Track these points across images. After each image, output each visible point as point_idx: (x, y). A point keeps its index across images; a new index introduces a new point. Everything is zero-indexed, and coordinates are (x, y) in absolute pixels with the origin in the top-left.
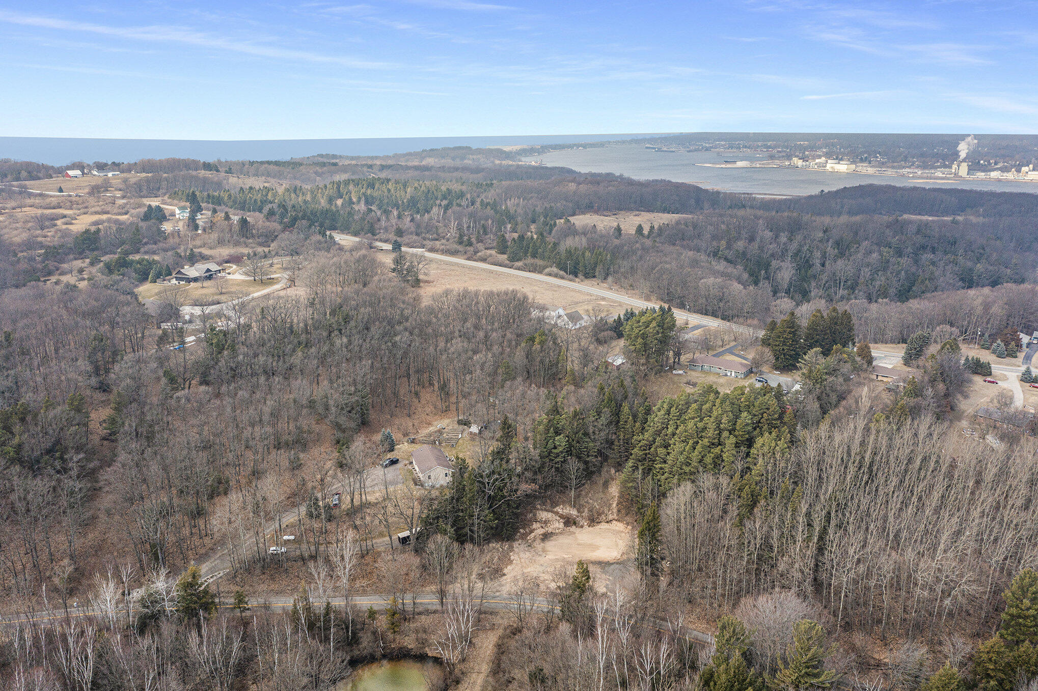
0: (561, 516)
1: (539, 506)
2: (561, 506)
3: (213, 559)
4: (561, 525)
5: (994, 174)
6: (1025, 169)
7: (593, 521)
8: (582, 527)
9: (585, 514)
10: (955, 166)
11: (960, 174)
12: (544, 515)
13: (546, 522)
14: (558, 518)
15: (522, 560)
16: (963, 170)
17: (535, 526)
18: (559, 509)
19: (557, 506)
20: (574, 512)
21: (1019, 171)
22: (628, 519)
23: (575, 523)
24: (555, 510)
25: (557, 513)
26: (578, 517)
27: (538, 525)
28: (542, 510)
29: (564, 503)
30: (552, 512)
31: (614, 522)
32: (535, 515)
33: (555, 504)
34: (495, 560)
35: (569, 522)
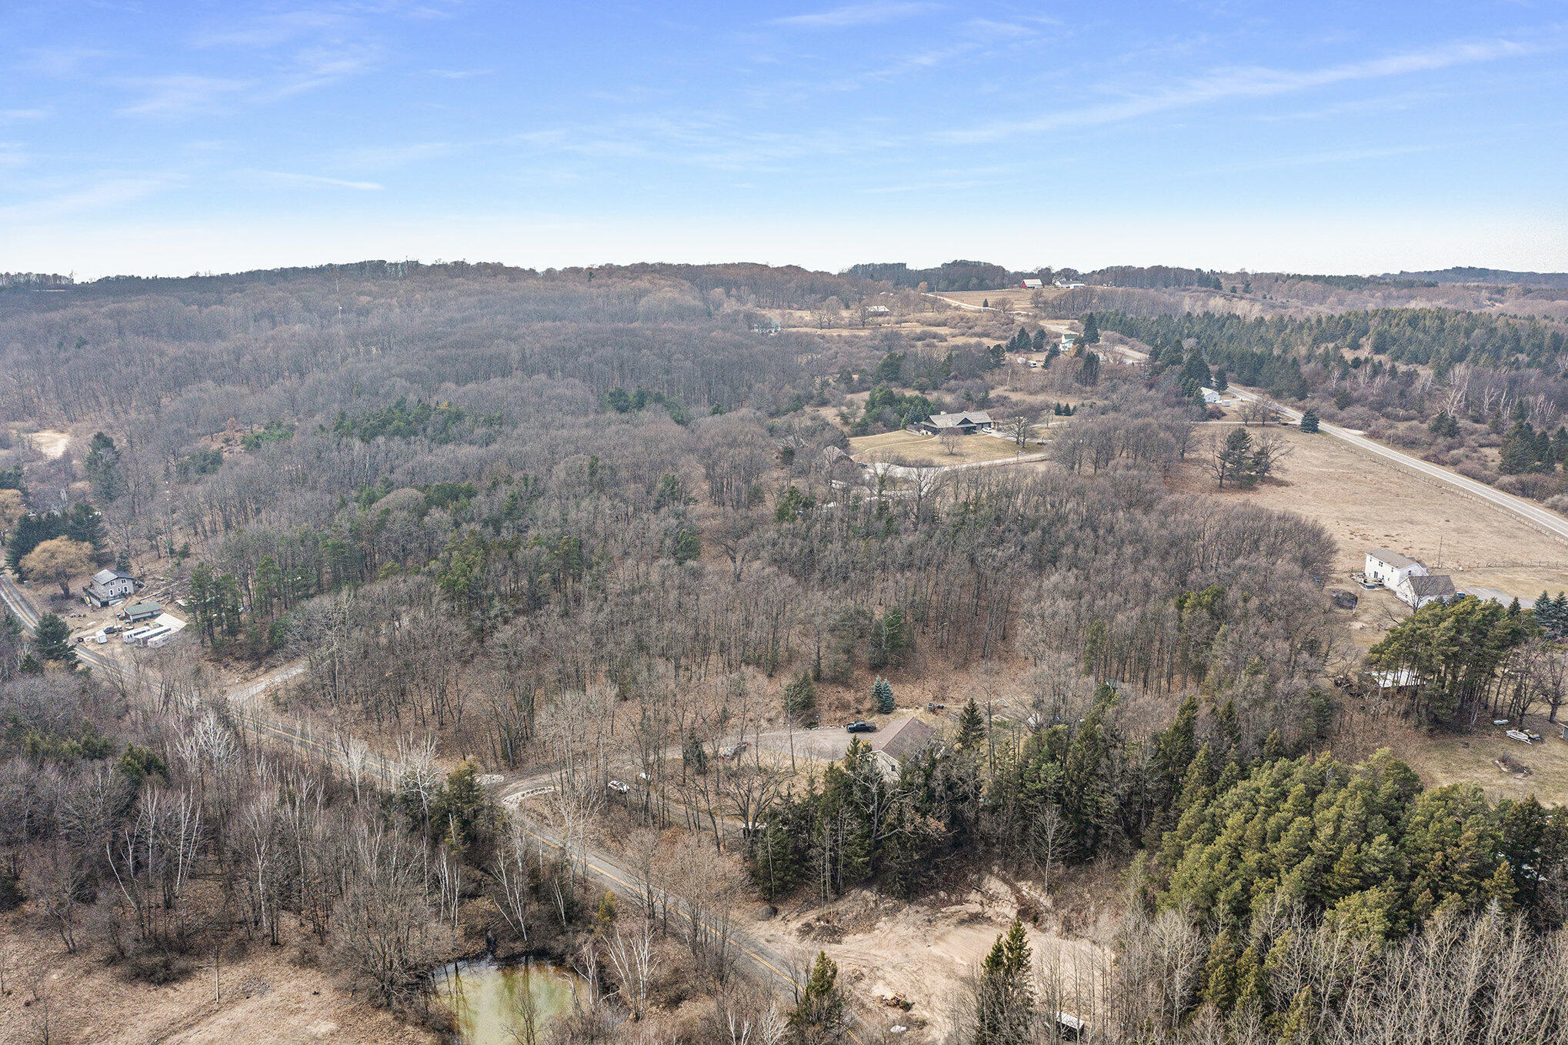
1: (996, 869)
2: (1030, 883)
4: (1012, 913)
7: (1070, 929)
9: (1064, 912)
12: (994, 885)
13: (992, 898)
14: (1013, 899)
15: (891, 936)
17: (974, 896)
18: (1025, 887)
19: (1023, 879)
20: (1046, 901)
23: (1035, 920)
24: (1019, 884)
25: (1017, 891)
26: (1047, 911)
27: (978, 897)
28: (997, 876)
29: (1039, 879)
30: (1012, 886)
31: (1103, 945)
32: (980, 879)
33: (1021, 875)
34: (850, 916)
35: (1028, 913)
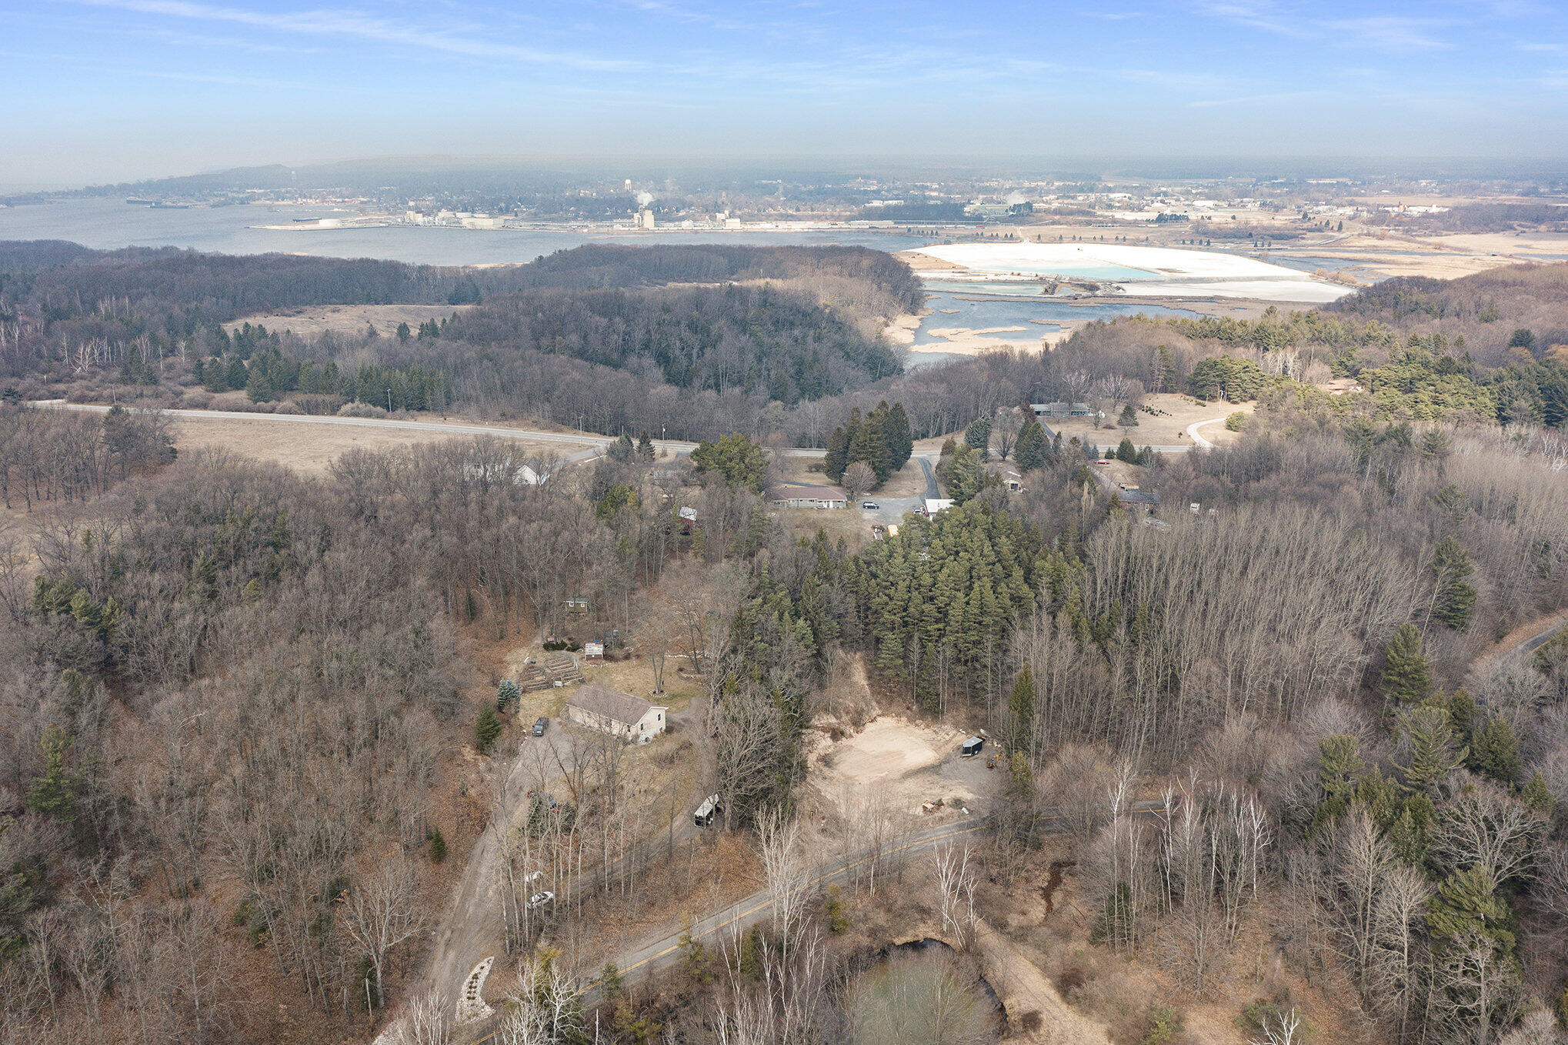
0: (824, 730)
2: (817, 717)
3: (440, 955)
4: (829, 741)
5: (686, 225)
6: (720, 216)
7: (858, 723)
8: (851, 736)
9: (845, 718)
10: (637, 215)
11: (646, 226)
14: (822, 733)
16: (649, 220)
17: (806, 750)
18: (817, 721)
19: (812, 718)
20: (833, 720)
21: (713, 218)
22: (894, 708)
23: (842, 734)
24: (813, 723)
25: (817, 727)
26: (840, 724)
27: (809, 749)
29: (816, 711)
30: (812, 727)
31: (879, 719)
35: (836, 734)
